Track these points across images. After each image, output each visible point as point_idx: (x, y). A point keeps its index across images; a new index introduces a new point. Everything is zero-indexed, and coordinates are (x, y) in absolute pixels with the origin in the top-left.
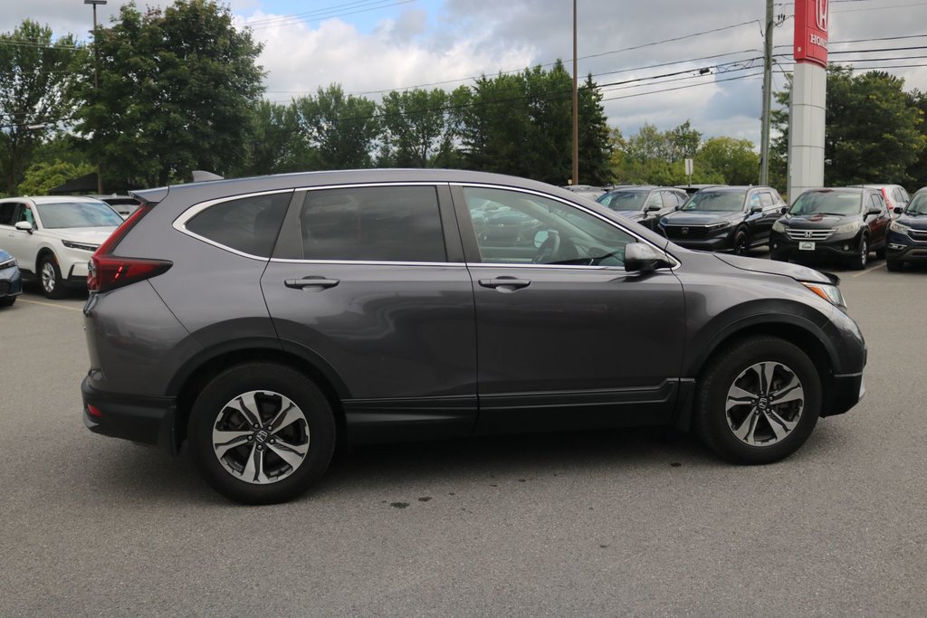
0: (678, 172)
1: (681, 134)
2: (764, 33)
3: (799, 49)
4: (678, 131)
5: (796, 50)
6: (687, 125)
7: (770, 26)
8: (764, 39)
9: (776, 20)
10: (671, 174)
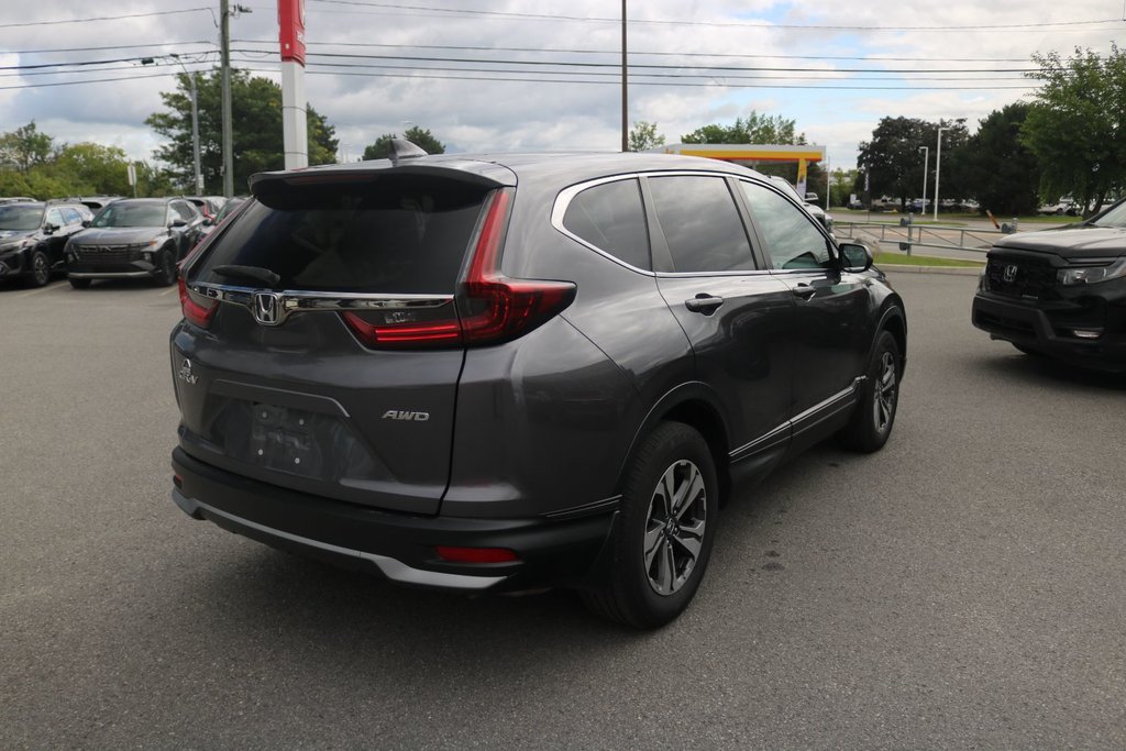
0: (40, 184)
1: (25, 138)
2: (219, 23)
3: (287, 46)
4: (20, 133)
5: (283, 47)
6: (32, 126)
7: (225, 15)
8: (219, 31)
9: (231, 9)
10: (31, 186)
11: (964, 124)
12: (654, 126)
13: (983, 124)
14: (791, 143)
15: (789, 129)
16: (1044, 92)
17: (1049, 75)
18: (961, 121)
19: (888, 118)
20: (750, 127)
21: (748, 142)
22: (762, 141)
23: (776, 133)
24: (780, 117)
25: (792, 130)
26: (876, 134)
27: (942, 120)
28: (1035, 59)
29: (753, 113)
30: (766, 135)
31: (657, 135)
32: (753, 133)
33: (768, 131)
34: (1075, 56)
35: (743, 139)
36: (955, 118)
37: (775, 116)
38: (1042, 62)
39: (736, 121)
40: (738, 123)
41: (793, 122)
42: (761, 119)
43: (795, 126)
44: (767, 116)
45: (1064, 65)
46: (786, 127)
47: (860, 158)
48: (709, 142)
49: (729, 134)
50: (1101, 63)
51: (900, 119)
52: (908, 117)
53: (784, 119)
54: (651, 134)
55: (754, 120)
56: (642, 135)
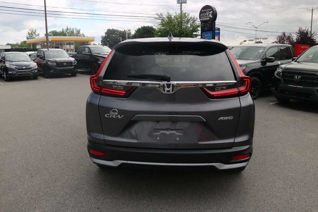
11: (130, 31)
12: (35, 30)
13: (136, 31)
14: (80, 36)
15: (78, 32)
16: (159, 23)
17: (161, 19)
18: (129, 30)
19: (109, 29)
20: (66, 31)
21: (66, 36)
22: (71, 35)
23: (75, 33)
24: (76, 28)
25: (79, 32)
26: (106, 33)
27: (124, 30)
28: (157, 14)
29: (67, 27)
30: (72, 33)
31: (37, 33)
32: (68, 33)
33: (72, 32)
34: (167, 14)
35: (65, 35)
36: (128, 30)
37: (74, 28)
38: (159, 15)
39: (62, 29)
40: (63, 30)
41: (80, 30)
42: (70, 29)
43: (80, 31)
44: (72, 28)
45: (164, 17)
46: (78, 31)
47: (102, 40)
48: (54, 35)
49: (60, 33)
50: (173, 17)
51: (113, 29)
52: (115, 29)
53: (77, 29)
54: (35, 33)
55: (67, 29)
56: (32, 33)
